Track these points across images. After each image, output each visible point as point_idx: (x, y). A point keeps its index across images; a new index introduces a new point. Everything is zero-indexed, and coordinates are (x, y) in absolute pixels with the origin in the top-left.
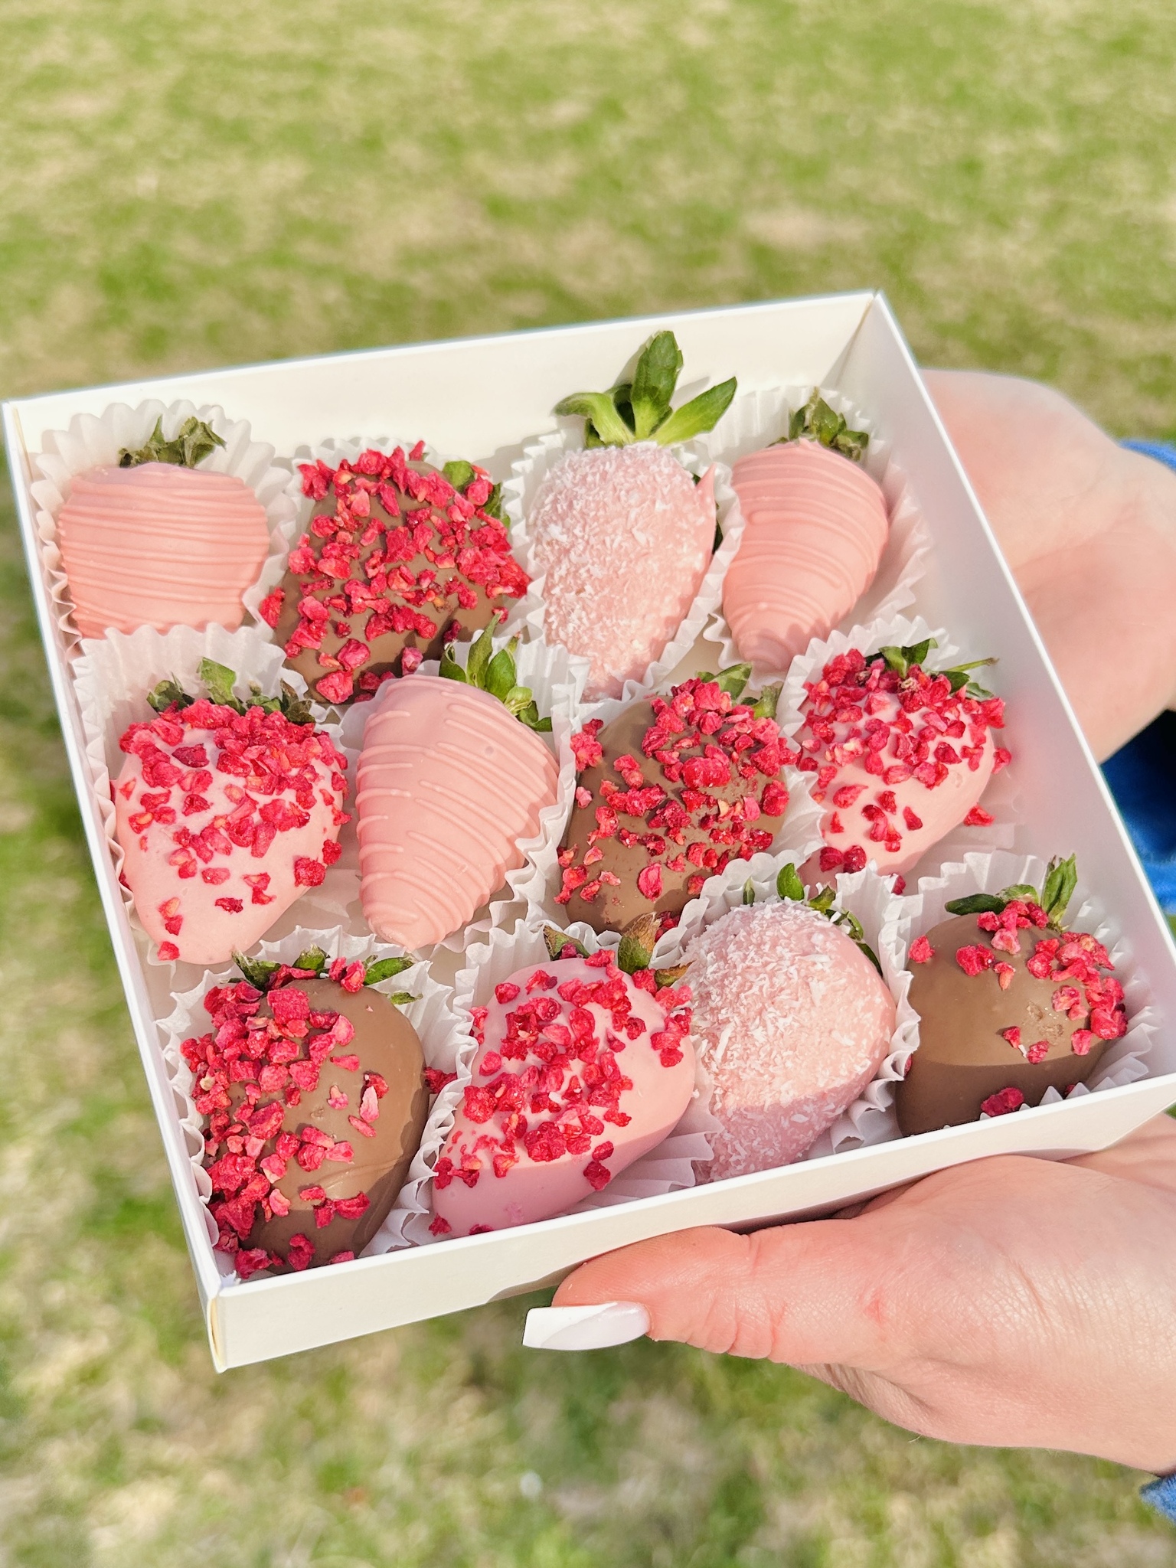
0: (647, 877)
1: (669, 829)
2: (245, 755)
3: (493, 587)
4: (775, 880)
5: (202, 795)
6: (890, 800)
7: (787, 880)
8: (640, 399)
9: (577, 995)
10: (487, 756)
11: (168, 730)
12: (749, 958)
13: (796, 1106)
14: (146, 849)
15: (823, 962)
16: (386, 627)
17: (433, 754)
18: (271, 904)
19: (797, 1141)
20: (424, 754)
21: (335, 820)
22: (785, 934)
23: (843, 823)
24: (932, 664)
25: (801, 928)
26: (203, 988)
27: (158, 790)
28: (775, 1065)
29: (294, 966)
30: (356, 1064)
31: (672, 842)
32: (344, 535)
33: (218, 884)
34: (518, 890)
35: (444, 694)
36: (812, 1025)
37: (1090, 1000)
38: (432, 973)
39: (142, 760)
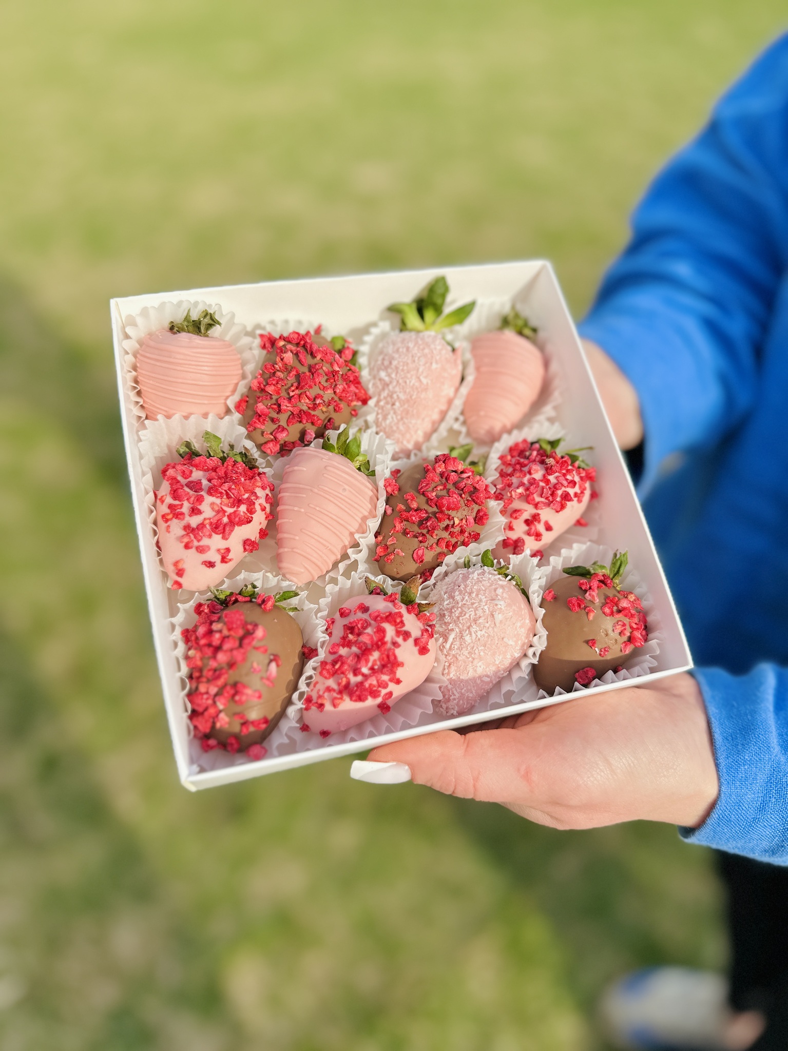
0: (417, 553)
1: (429, 531)
2: (222, 487)
3: (351, 401)
4: (481, 556)
5: (199, 507)
6: (537, 517)
7: (487, 557)
9: (379, 618)
10: (344, 494)
11: (184, 471)
12: (465, 600)
14: (169, 532)
15: (502, 604)
16: (297, 421)
17: (316, 490)
18: (230, 562)
19: (484, 689)
20: (311, 490)
21: (266, 518)
22: (484, 589)
23: (515, 527)
24: (562, 451)
25: (492, 584)
26: (194, 602)
27: (177, 502)
28: (475, 654)
29: (240, 594)
30: (266, 651)
31: (430, 537)
32: (279, 374)
33: (203, 553)
34: (353, 557)
35: (324, 460)
36: (494, 635)
37: (631, 627)
38: (308, 598)
39: (170, 486)
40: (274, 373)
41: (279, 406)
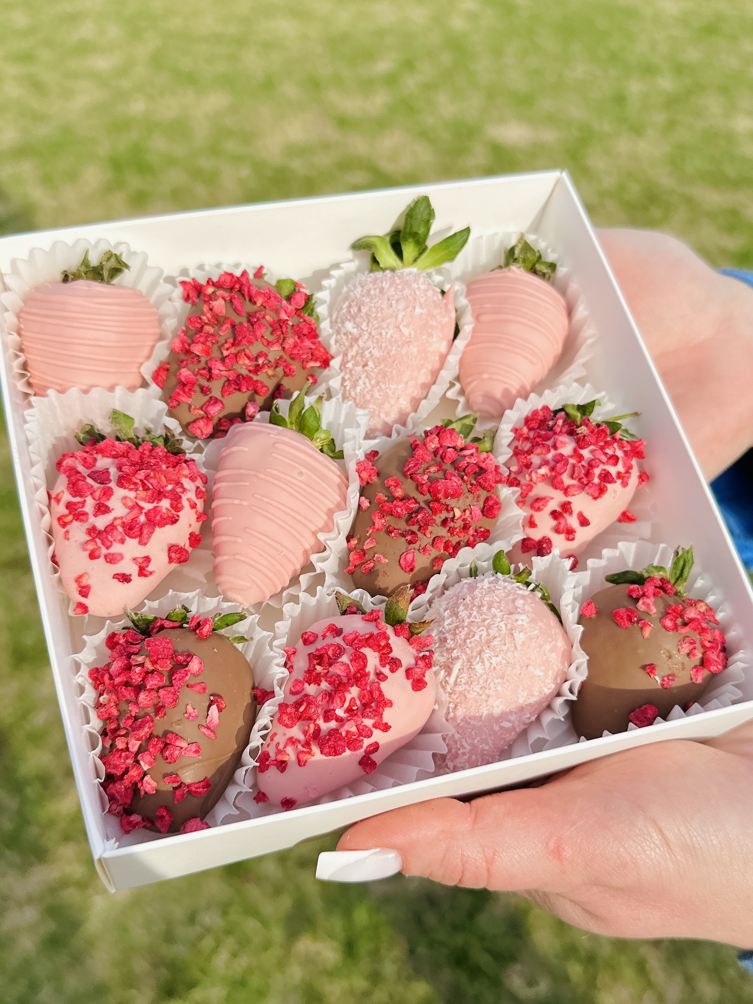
0: (405, 558)
1: (421, 527)
2: (136, 476)
3: (307, 362)
4: (492, 560)
5: (107, 503)
6: (568, 507)
7: (499, 561)
8: (406, 240)
9: (357, 642)
10: (300, 478)
11: (85, 458)
12: (473, 615)
13: (504, 716)
14: (68, 539)
15: (523, 619)
16: (235, 389)
17: (262, 476)
18: (151, 576)
19: (504, 739)
20: (256, 476)
21: (198, 518)
22: (497, 600)
23: (537, 522)
24: (597, 416)
25: (508, 595)
26: (105, 633)
27: (78, 499)
28: (490, 689)
29: (167, 619)
30: (204, 689)
31: (422, 535)
32: (207, 328)
33: (115, 563)
34: (319, 566)
35: (271, 435)
36: (515, 662)
37: (703, 646)
38: (259, 623)
39: (67, 479)
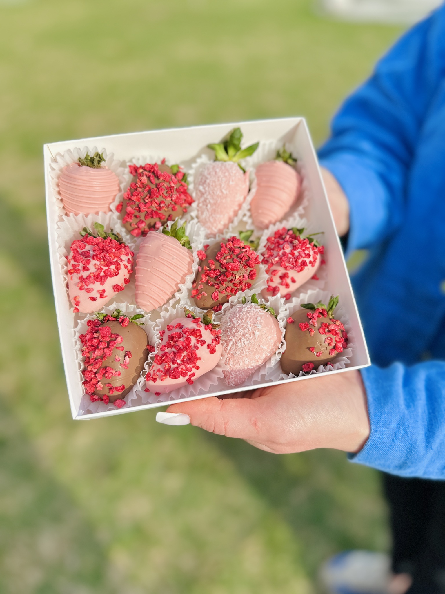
0: (214, 295)
1: (221, 282)
2: (101, 255)
3: (182, 204)
4: (251, 297)
5: (88, 266)
6: (287, 275)
7: (254, 298)
9: (188, 333)
11: (80, 245)
12: (239, 323)
14: (73, 280)
15: (259, 326)
16: (151, 216)
17: (156, 259)
18: (105, 298)
19: (250, 373)
20: (153, 258)
21: (128, 272)
22: (250, 317)
23: (273, 280)
25: (254, 315)
26: (87, 319)
27: (76, 263)
28: (243, 353)
29: (111, 316)
30: (123, 349)
31: (222, 286)
32: (139, 189)
33: (90, 293)
34: (178, 297)
35: (162, 241)
36: (255, 343)
37: (336, 341)
38: (150, 319)
39: (73, 254)
40: (136, 189)
41: (139, 208)
